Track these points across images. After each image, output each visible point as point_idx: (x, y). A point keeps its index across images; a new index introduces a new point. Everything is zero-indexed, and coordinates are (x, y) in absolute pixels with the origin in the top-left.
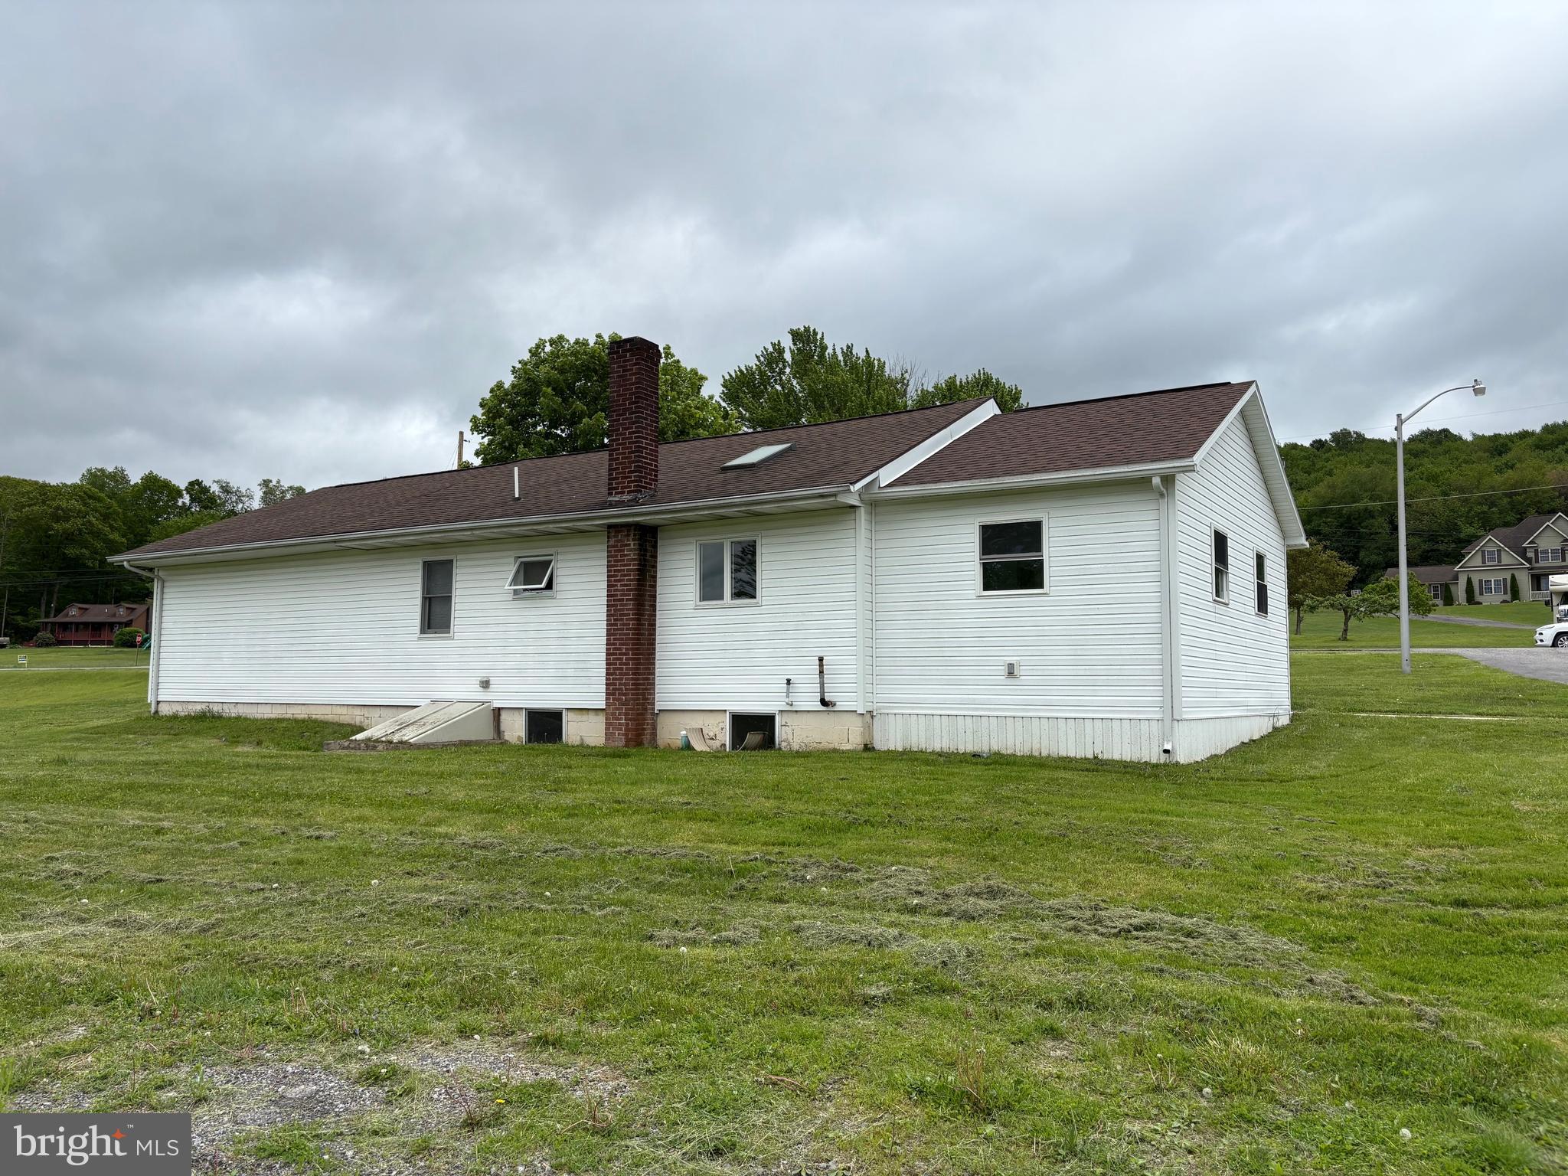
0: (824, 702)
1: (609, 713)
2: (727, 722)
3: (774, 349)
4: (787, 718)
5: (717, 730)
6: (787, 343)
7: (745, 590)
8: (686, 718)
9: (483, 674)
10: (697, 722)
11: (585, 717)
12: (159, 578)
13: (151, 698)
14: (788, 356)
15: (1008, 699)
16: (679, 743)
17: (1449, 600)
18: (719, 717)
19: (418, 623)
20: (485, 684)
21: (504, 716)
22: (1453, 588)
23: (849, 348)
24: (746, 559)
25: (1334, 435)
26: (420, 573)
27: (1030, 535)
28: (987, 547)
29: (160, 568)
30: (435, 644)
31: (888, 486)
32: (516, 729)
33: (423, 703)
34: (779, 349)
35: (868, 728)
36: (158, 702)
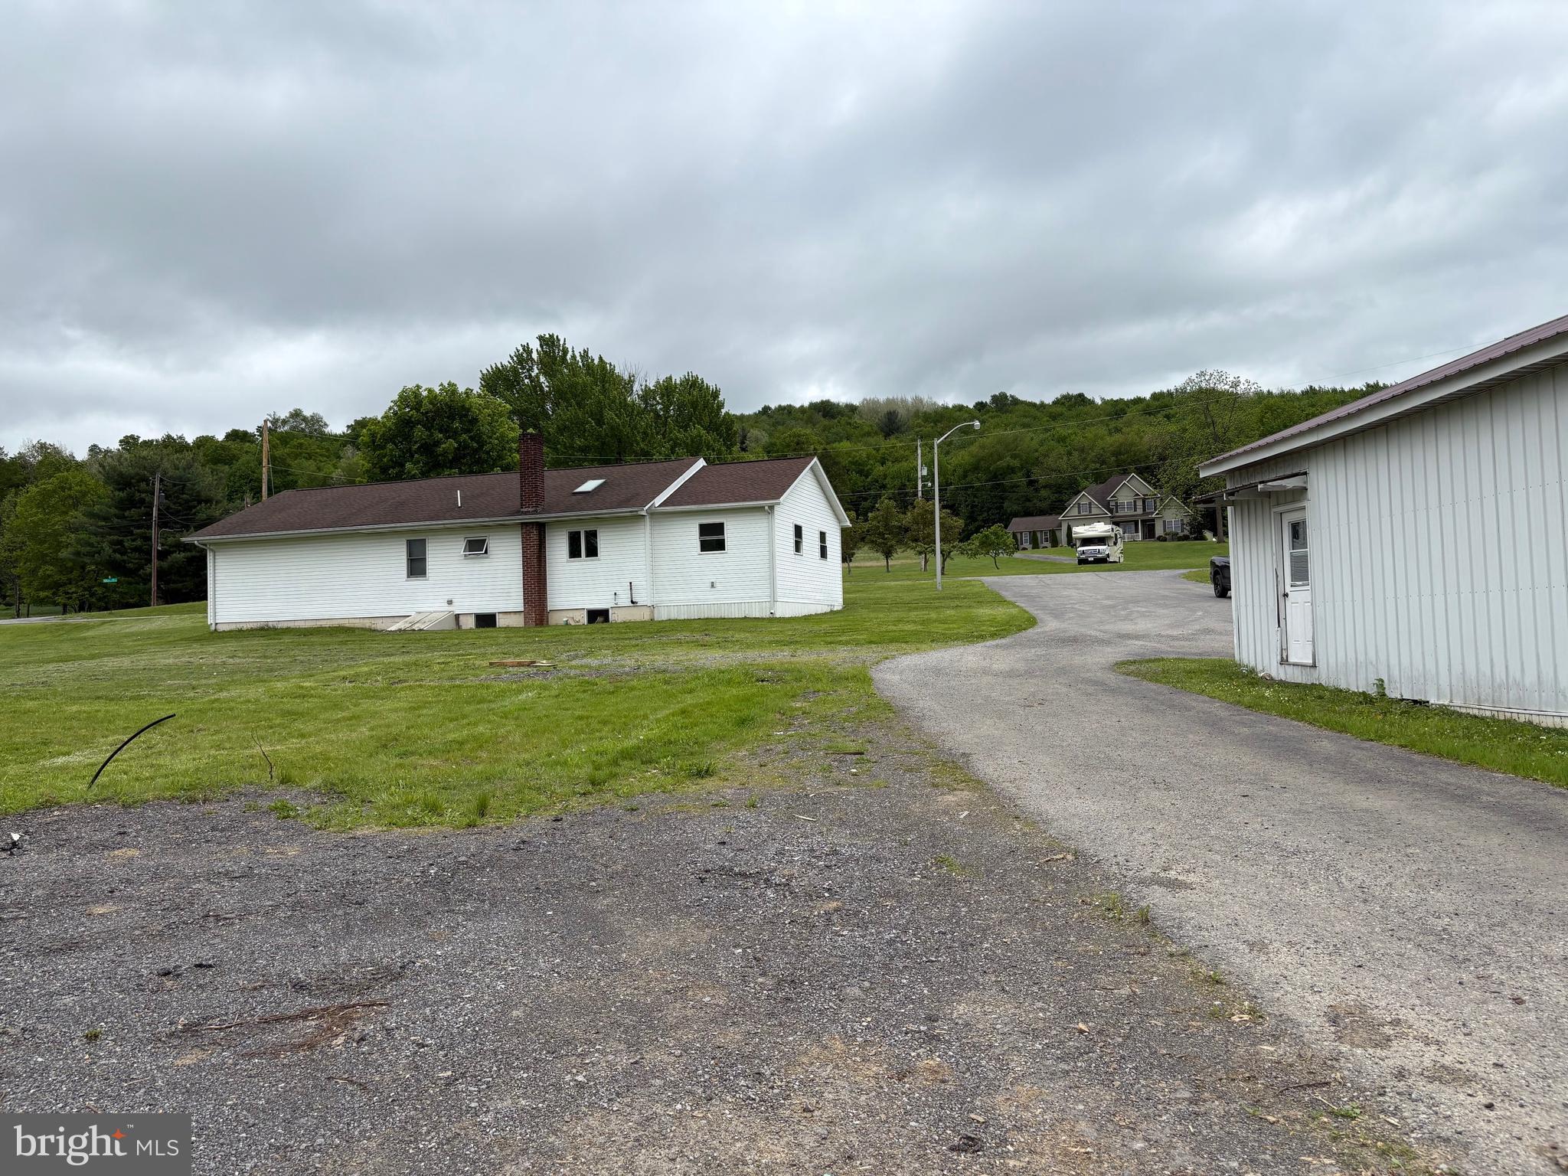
0: (632, 602)
1: (526, 613)
2: (585, 613)
3: (524, 350)
4: (615, 610)
5: (580, 618)
6: (535, 345)
7: (592, 552)
8: (564, 613)
9: (449, 597)
10: (571, 614)
11: (508, 616)
12: (210, 550)
13: (210, 621)
14: (535, 356)
15: (711, 597)
16: (562, 623)
17: (1055, 543)
18: (582, 612)
19: (405, 572)
20: (450, 602)
21: (461, 618)
22: (1057, 533)
23: (586, 352)
24: (592, 536)
25: (994, 397)
26: (405, 546)
27: (719, 528)
28: (702, 534)
29: (210, 544)
30: (417, 583)
31: (660, 506)
32: (469, 623)
33: (413, 614)
34: (527, 349)
35: (653, 612)
36: (216, 624)
